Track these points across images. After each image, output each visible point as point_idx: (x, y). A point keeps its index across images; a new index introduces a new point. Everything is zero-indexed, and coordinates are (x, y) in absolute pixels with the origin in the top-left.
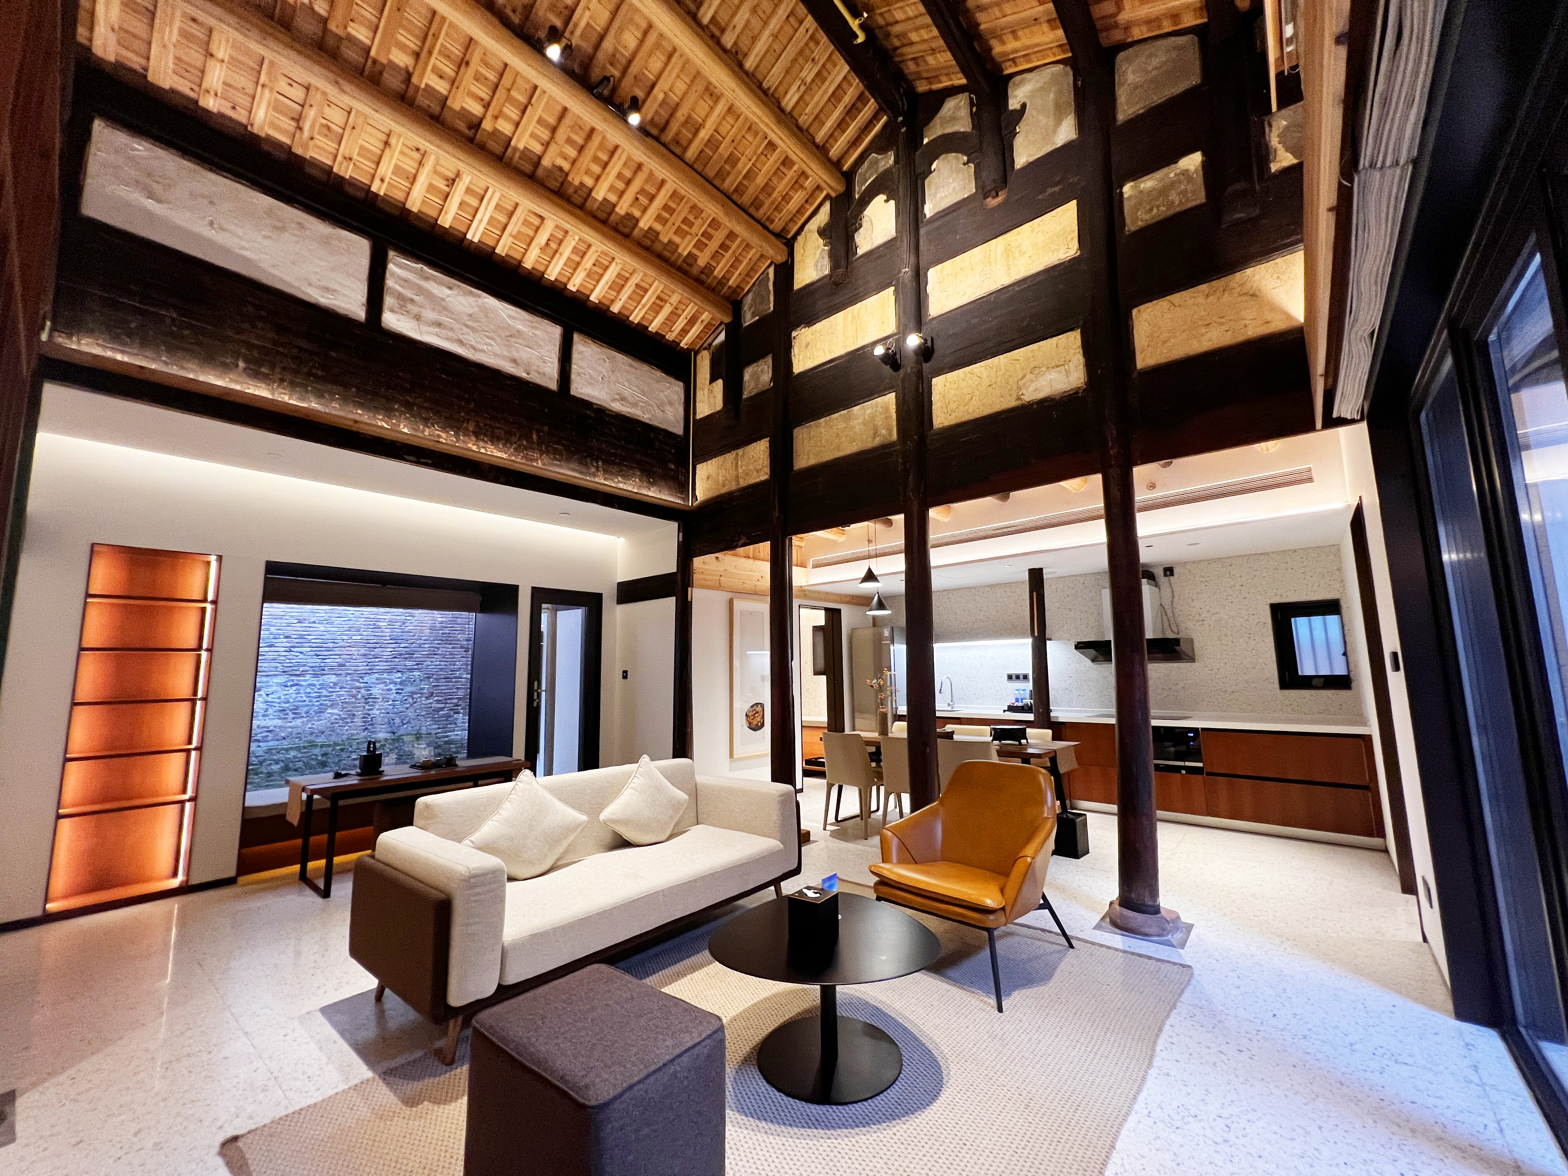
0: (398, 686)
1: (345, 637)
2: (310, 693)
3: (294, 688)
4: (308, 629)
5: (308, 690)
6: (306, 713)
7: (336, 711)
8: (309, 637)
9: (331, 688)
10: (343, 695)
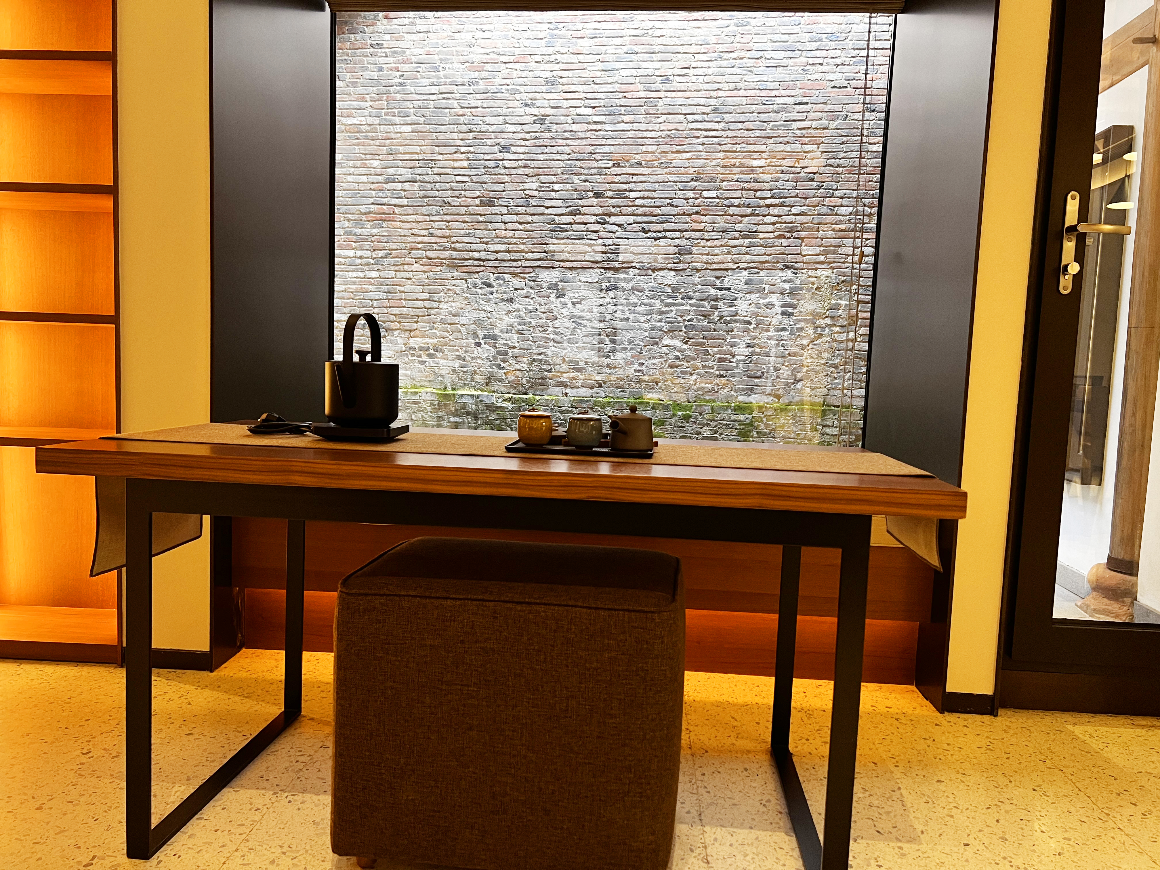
0: (788, 299)
1: (690, 194)
2: (635, 305)
3: (611, 294)
4: (629, 178)
5: (633, 299)
6: (630, 342)
7: (677, 343)
8: (633, 195)
9: (669, 296)
10: (687, 312)
